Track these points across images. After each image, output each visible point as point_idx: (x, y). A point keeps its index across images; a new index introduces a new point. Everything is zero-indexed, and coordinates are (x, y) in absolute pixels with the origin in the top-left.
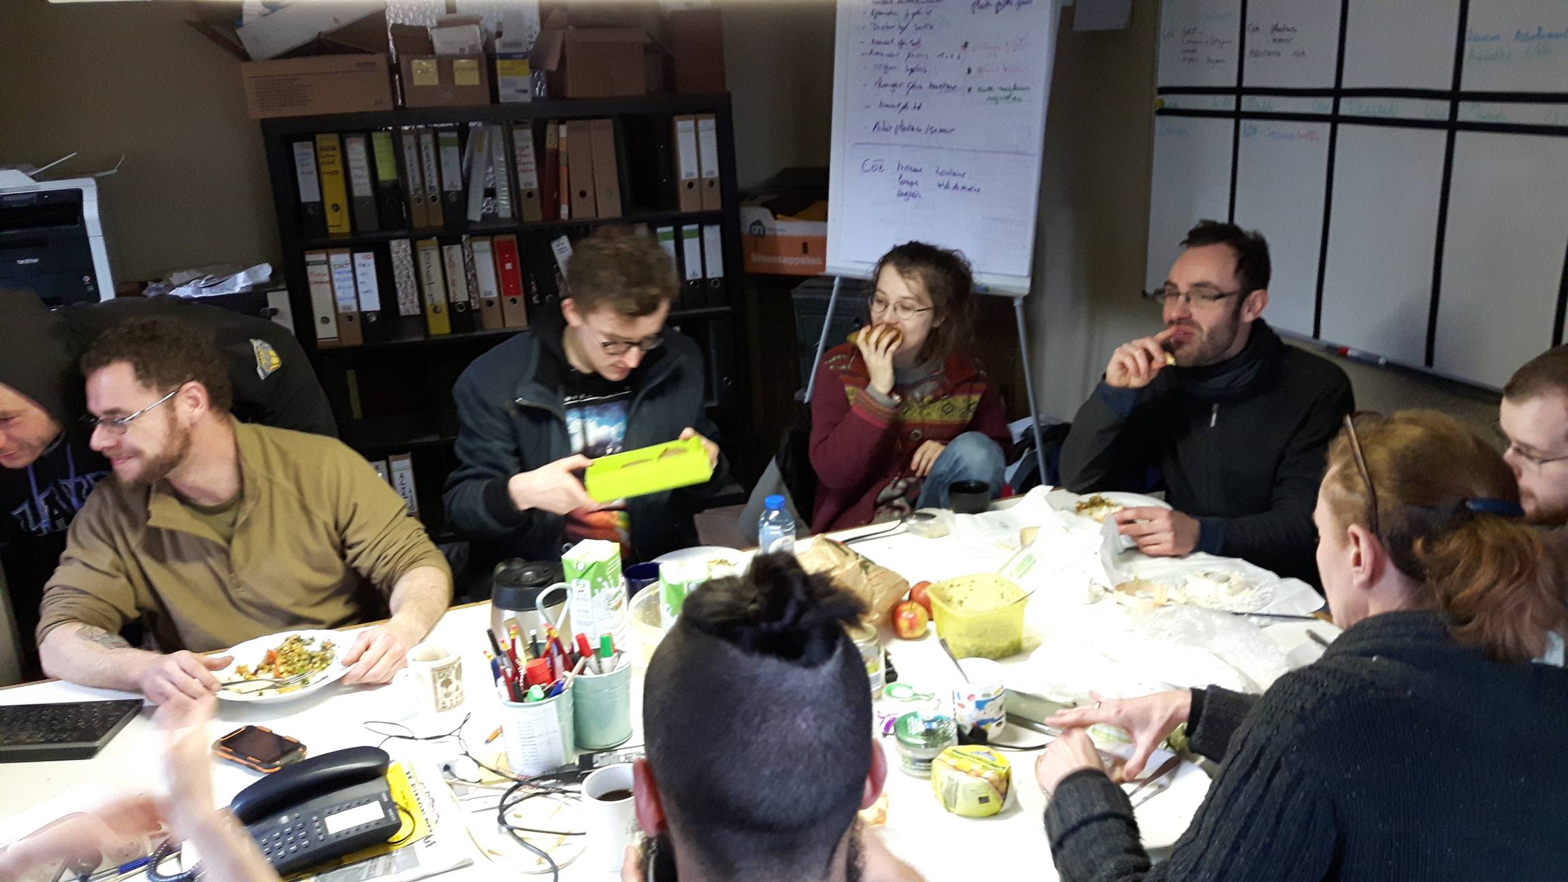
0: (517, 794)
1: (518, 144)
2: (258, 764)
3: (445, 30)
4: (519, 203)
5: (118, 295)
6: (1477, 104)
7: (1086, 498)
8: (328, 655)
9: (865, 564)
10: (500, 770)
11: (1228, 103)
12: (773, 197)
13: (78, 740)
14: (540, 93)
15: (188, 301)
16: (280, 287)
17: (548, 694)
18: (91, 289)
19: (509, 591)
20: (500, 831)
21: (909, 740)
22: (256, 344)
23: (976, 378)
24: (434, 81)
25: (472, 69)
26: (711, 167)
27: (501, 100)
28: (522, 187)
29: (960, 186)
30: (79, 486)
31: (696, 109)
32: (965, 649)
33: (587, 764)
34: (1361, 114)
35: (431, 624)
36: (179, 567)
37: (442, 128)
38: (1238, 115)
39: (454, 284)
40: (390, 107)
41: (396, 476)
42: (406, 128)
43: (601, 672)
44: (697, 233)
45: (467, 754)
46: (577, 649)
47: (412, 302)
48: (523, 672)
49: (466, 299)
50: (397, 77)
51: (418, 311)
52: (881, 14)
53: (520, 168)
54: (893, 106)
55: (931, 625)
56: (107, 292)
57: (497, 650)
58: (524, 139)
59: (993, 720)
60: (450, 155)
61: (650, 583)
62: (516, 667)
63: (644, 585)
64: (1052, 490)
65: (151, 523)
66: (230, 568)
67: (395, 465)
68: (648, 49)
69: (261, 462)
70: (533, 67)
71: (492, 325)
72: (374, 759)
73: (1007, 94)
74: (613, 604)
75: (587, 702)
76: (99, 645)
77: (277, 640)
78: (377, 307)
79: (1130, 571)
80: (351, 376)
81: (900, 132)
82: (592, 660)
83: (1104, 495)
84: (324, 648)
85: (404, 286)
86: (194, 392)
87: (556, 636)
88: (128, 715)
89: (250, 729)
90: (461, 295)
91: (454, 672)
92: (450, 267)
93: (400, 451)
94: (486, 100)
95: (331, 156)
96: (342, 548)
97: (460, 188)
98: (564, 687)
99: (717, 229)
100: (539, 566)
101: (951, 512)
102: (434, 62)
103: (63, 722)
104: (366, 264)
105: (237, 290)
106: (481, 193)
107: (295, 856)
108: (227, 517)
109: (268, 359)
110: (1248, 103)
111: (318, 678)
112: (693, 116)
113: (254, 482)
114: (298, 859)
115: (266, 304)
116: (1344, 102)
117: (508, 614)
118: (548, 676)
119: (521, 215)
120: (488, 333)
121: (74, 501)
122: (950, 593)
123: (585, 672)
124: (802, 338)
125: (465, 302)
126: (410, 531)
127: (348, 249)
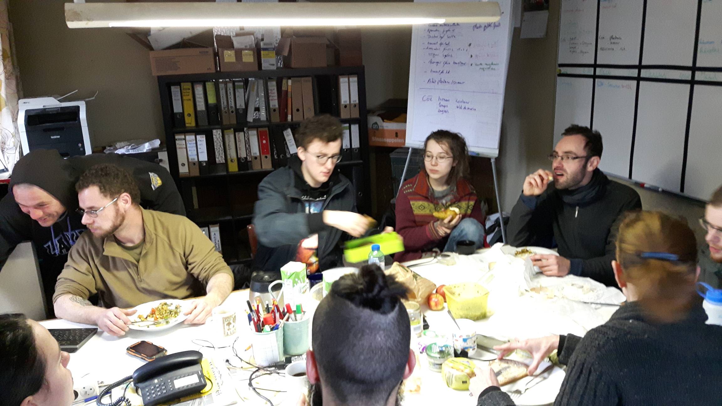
0: (257, 373)
1: (270, 88)
2: (146, 358)
3: (238, 38)
4: (270, 114)
5: (93, 152)
6: (703, 72)
7: (520, 249)
8: (178, 311)
9: (415, 276)
10: (251, 363)
11: (590, 71)
12: (383, 112)
13: (70, 344)
14: (280, 65)
15: (123, 155)
16: (164, 150)
17: (272, 329)
18: (81, 149)
19: (257, 285)
20: (249, 389)
21: (432, 355)
22: (151, 174)
23: (471, 194)
24: (233, 59)
25: (250, 55)
26: (355, 98)
27: (263, 68)
28: (271, 106)
29: (467, 108)
30: (73, 235)
31: (349, 73)
32: (460, 315)
33: (289, 361)
34: (650, 77)
35: (224, 298)
36: (116, 272)
37: (237, 80)
38: (594, 77)
39: (240, 149)
40: (214, 71)
41: (212, 234)
42: (221, 80)
43: (296, 320)
44: (348, 128)
45: (237, 355)
46: (286, 310)
47: (222, 157)
48: (262, 319)
49: (245, 156)
50: (217, 58)
51: (224, 161)
52: (432, 31)
53: (270, 98)
54: (437, 72)
55: (445, 305)
56: (88, 151)
57: (251, 310)
58: (273, 85)
59: (471, 347)
60: (240, 93)
61: (320, 282)
62: (259, 317)
63: (317, 283)
64: (504, 245)
65: (105, 253)
66: (138, 273)
67: (212, 229)
68: (328, 46)
69: (153, 226)
70: (277, 54)
71: (256, 168)
72: (196, 356)
73: (488, 66)
74: (302, 291)
75: (289, 333)
76: (79, 304)
77: (157, 304)
78: (206, 159)
79: (538, 282)
80: (194, 189)
81: (439, 83)
82: (292, 315)
83: (529, 248)
84: (176, 308)
85: (218, 150)
86: (126, 198)
87: (277, 304)
88: (90, 335)
89: (143, 342)
90: (243, 154)
91: (232, 319)
92: (239, 142)
93: (214, 223)
94: (256, 68)
95: (187, 92)
96: (186, 265)
97: (244, 107)
98: (279, 327)
99: (357, 126)
100: (271, 274)
101: (457, 254)
102: (233, 52)
103: (63, 337)
104: (202, 140)
105: (145, 151)
106: (253, 109)
107: (160, 397)
108: (138, 251)
109: (156, 181)
110: (599, 71)
111: (173, 321)
112: (347, 76)
113: (150, 236)
114: (162, 398)
115: (158, 157)
116: (643, 71)
117: (257, 294)
118: (273, 322)
119: (270, 120)
120: (255, 171)
121: (71, 241)
122: (454, 290)
123: (289, 320)
124: (395, 175)
125: (245, 158)
126: (216, 257)
127: (194, 134)
